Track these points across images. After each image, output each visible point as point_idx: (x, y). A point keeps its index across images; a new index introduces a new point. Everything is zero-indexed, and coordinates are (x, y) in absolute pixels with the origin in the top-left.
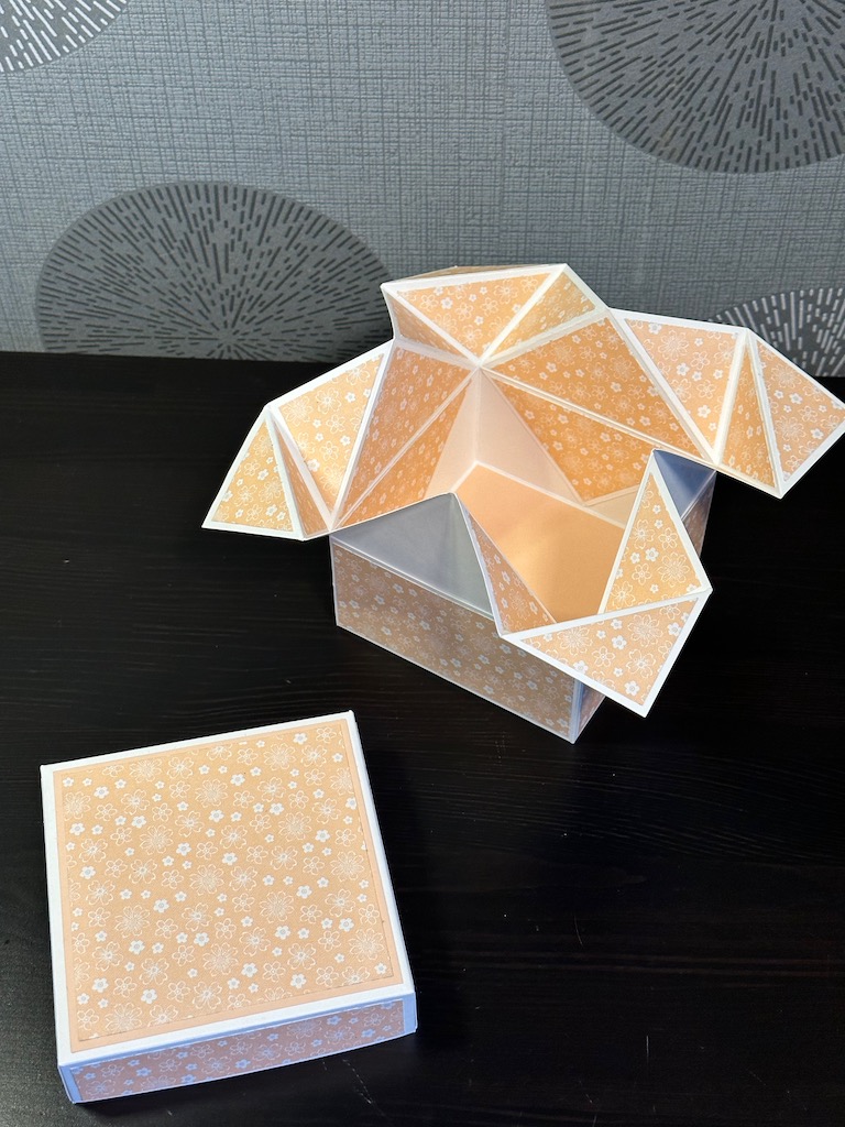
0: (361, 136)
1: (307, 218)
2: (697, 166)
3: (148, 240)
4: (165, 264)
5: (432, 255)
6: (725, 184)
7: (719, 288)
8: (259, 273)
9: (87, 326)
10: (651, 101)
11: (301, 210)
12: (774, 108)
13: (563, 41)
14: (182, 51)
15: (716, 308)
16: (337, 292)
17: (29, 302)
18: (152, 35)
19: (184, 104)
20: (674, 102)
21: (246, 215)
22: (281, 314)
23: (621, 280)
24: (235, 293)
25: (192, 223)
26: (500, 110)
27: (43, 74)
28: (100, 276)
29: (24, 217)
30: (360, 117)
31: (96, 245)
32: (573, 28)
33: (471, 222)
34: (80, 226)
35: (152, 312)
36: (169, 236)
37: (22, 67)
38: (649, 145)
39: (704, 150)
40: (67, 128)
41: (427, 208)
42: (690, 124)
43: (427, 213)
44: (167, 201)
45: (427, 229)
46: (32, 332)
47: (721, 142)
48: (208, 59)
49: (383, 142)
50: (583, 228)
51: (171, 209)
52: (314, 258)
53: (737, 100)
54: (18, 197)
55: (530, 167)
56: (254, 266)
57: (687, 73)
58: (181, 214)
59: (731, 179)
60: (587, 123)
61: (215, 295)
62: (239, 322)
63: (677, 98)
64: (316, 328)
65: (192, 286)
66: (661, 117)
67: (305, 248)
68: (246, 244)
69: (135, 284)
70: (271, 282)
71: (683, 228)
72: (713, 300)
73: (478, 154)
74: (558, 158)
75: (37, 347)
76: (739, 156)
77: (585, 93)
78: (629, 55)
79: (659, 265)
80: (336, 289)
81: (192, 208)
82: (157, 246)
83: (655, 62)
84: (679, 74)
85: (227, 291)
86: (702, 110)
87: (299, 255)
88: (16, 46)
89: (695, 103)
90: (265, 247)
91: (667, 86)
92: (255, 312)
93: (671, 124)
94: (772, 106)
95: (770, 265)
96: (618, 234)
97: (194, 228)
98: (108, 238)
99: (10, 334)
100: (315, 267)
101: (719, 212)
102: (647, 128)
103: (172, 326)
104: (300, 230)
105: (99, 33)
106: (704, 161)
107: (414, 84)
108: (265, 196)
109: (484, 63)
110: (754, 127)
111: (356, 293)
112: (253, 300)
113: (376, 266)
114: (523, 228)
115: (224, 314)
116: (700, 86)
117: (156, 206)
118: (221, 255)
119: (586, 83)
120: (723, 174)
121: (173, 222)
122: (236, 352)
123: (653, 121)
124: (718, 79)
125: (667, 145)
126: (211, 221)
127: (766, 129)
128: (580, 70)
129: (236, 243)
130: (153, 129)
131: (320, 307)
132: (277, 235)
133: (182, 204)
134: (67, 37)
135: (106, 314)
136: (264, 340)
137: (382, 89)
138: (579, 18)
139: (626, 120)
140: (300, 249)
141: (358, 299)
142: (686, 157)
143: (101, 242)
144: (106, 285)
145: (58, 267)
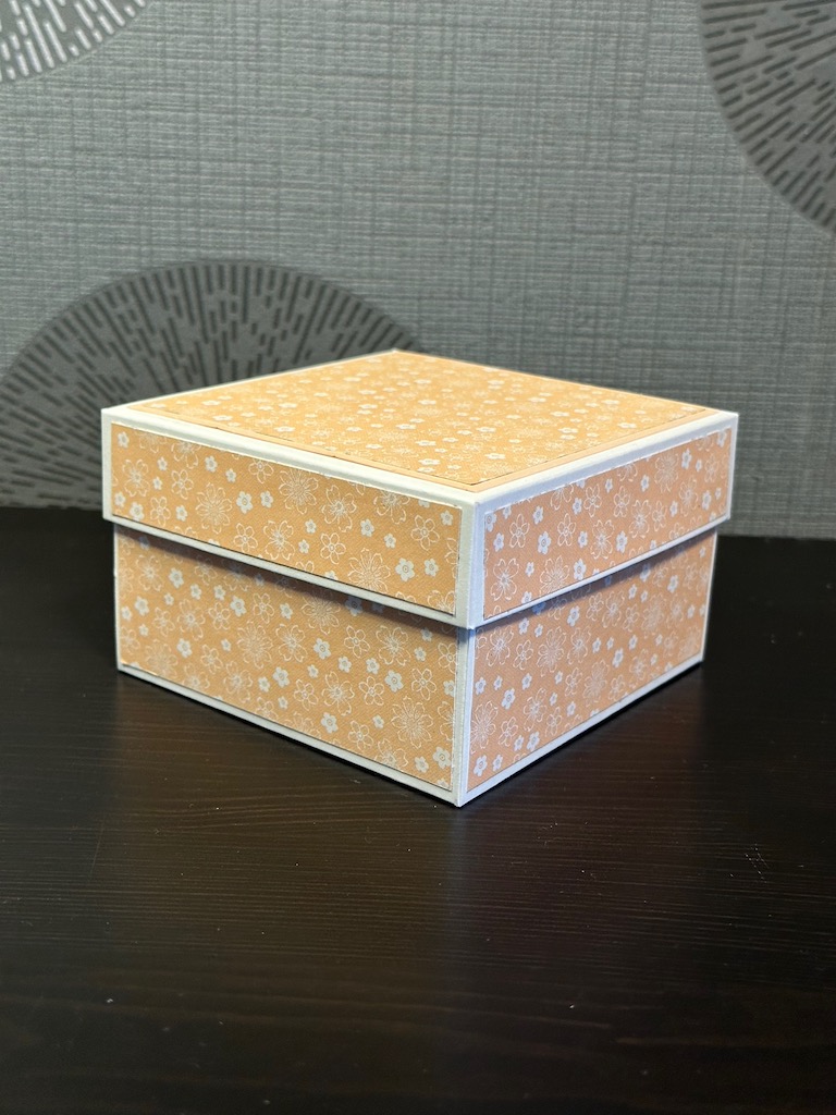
0: (447, 192)
3: (144, 353)
11: (357, 307)
13: (718, 55)
18: (190, 33)
19: (219, 139)
21: (283, 315)
25: (209, 325)
26: (632, 156)
27: (39, 88)
28: (70, 412)
31: (72, 361)
32: (731, 37)
34: (55, 329)
36: (174, 347)
37: (12, 75)
38: (823, 215)
40: (59, 172)
44: (178, 291)
45: (523, 341)
49: (475, 202)
50: (731, 343)
51: (183, 303)
55: (665, 244)
58: (196, 312)
60: (742, 178)
73: (597, 224)
74: (703, 230)
77: (743, 133)
78: (801, 77)
81: (211, 302)
88: (10, 45)
97: (209, 333)
102: (821, 189)
107: (522, 114)
108: (310, 284)
109: (615, 85)
117: (164, 299)
119: (744, 118)
121: (182, 323)
126: (234, 324)
128: (738, 98)
130: (174, 175)
133: (199, 295)
137: (480, 121)
138: (739, 22)
139: (793, 174)
143: (81, 357)
144: (77, 426)
145: (15, 396)
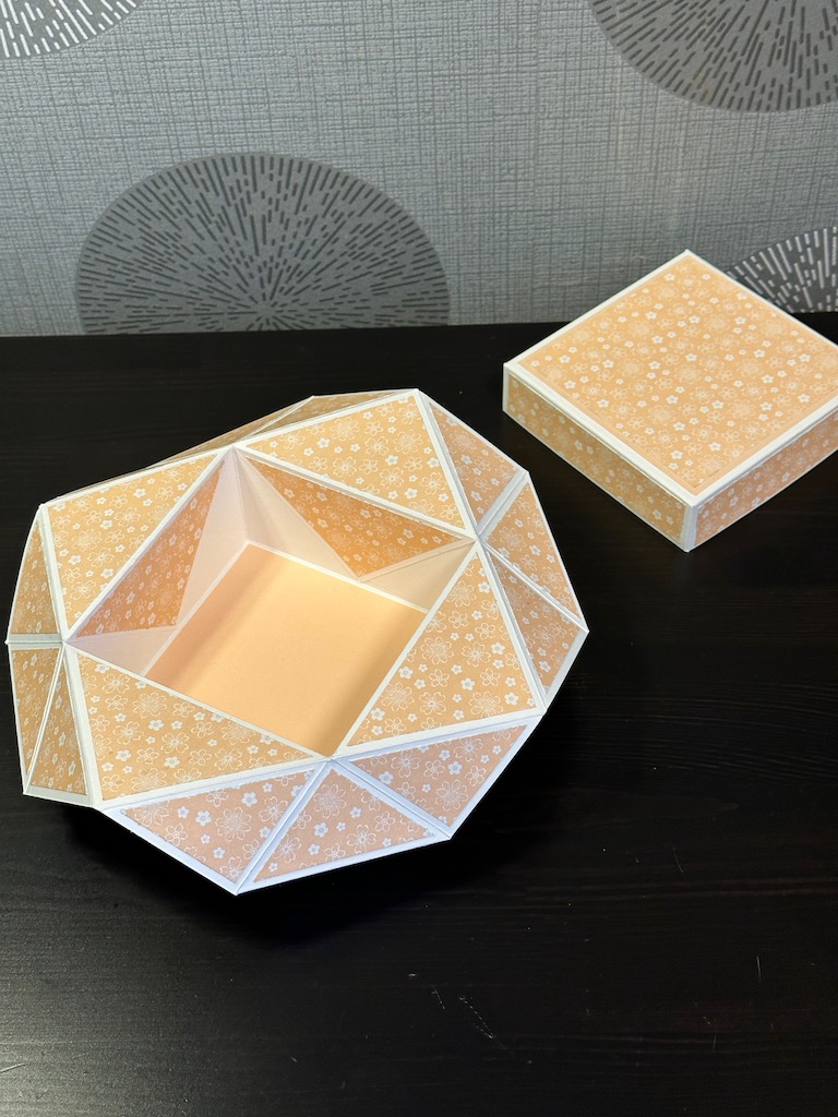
0: (396, 97)
1: (343, 184)
2: (729, 106)
3: (186, 215)
4: (203, 239)
5: (468, 214)
6: (757, 123)
7: (753, 229)
8: (297, 244)
9: (127, 306)
10: (683, 44)
11: (338, 175)
12: (804, 44)
14: (217, 22)
15: (751, 249)
16: (374, 257)
17: (69, 286)
18: (187, 7)
19: (220, 76)
20: (705, 44)
21: (283, 185)
22: (320, 283)
23: (656, 227)
24: (273, 265)
25: (230, 196)
26: (533, 62)
27: (79, 54)
28: (139, 256)
29: (62, 200)
30: (395, 78)
31: (134, 225)
33: (506, 177)
34: (119, 206)
35: (191, 289)
36: (206, 210)
37: (58, 47)
38: (682, 88)
39: (736, 90)
40: (104, 107)
41: (462, 167)
42: (721, 65)
43: (462, 171)
44: (204, 176)
45: (463, 188)
46: (72, 317)
47: (752, 82)
48: (243, 28)
49: (418, 102)
50: (617, 177)
51: (209, 183)
52: (351, 224)
53: (768, 39)
54: (56, 180)
55: (564, 118)
56: (292, 235)
57: (718, 14)
58: (219, 187)
59: (763, 118)
60: (619, 70)
61: (253, 268)
62: (277, 294)
63: (708, 40)
64: (354, 294)
65: (230, 260)
66: (693, 59)
67: (342, 214)
68: (283, 214)
69: (173, 262)
70: (308, 251)
71: (716, 171)
72: (747, 242)
73: (512, 108)
74: (591, 107)
75: (78, 330)
76: (771, 94)
77: (618, 40)
79: (694, 209)
80: (373, 254)
81: (229, 181)
82: (196, 222)
83: (686, 4)
84: (710, 15)
85: (265, 263)
86: (734, 50)
87: (336, 222)
88: (52, 27)
89: (726, 43)
90: (302, 216)
91: (698, 28)
92: (293, 282)
93: (702, 67)
94: (802, 42)
95: (802, 202)
96: (652, 181)
97: (231, 200)
98: (146, 217)
99: (51, 319)
100: (352, 233)
101: (752, 153)
102: (679, 72)
103: (211, 302)
104: (336, 196)
105: (135, 9)
106: (736, 101)
107: (448, 41)
108: (301, 164)
109: (517, 16)
110: (785, 64)
111: (394, 257)
112: (291, 270)
113: (412, 228)
114: (558, 181)
115: (262, 286)
116: (731, 24)
117: (194, 181)
118: (258, 226)
119: (617, 29)
120: (755, 114)
121: (210, 196)
122: (275, 324)
123: (684, 65)
124: (748, 18)
125: (699, 87)
126: (248, 193)
127: (796, 66)
128: (613, 16)
129: (274, 213)
130: (189, 103)
131: (358, 273)
132: (314, 202)
133: (219, 177)
134: (103, 14)
135: (145, 293)
136: (302, 310)
137: (416, 48)
139: (657, 65)
140: (336, 216)
141: (395, 263)
142: (719, 99)
143: (139, 220)
144: (145, 264)
145: (97, 249)
